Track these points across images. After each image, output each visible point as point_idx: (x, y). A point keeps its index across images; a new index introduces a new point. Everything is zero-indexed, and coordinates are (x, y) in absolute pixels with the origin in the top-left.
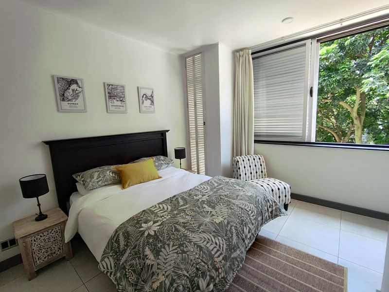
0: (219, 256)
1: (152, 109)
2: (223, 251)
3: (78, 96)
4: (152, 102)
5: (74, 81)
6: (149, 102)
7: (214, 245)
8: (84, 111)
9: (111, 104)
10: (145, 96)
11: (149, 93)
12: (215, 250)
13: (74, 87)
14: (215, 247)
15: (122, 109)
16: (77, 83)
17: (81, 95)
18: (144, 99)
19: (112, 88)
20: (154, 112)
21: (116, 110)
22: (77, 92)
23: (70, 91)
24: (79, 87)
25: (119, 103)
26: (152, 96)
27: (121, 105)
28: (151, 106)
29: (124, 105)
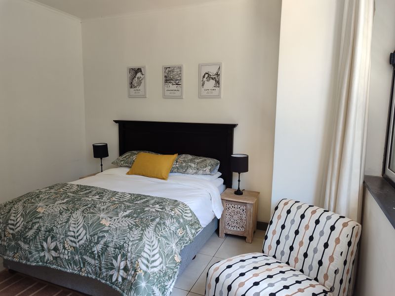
0: (11, 229)
1: (215, 93)
2: (16, 229)
3: (141, 83)
4: (218, 82)
5: (139, 70)
6: (213, 82)
7: (15, 219)
8: (144, 97)
9: (166, 89)
10: (207, 75)
11: (213, 71)
12: (12, 222)
13: (139, 75)
14: (14, 220)
15: (178, 93)
16: (141, 71)
17: (143, 81)
18: (205, 79)
19: (169, 71)
20: (219, 96)
21: (170, 95)
22: (140, 79)
23: (136, 79)
24: (142, 75)
25: (174, 87)
26: (218, 75)
27: (176, 89)
28: (214, 88)
29: (180, 89)
